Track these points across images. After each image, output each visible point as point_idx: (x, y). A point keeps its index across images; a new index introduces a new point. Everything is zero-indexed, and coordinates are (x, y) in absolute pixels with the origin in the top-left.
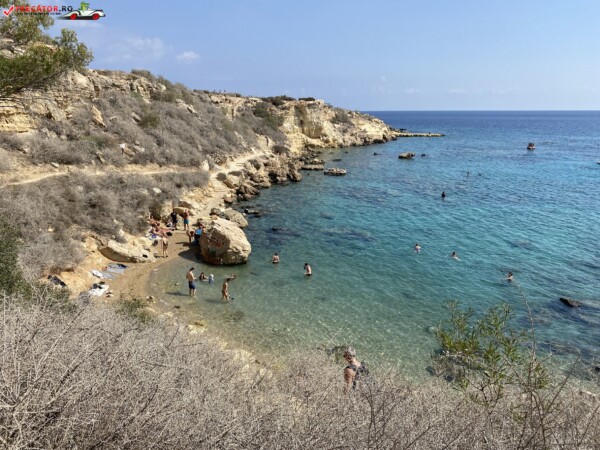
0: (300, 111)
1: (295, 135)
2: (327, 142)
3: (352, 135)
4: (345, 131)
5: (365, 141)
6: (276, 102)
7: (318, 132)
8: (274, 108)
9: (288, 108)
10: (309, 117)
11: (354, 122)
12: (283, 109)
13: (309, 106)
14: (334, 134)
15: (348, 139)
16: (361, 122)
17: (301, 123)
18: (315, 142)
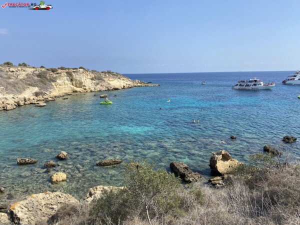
0: (69, 74)
1: (66, 86)
2: (85, 89)
3: (101, 86)
4: (98, 84)
5: (108, 89)
6: (53, 71)
7: (80, 85)
8: (52, 73)
9: (61, 73)
10: (74, 77)
11: (106, 79)
12: (58, 73)
13: (74, 72)
14: (91, 85)
15: (99, 88)
16: (110, 79)
17: (72, 80)
18: (78, 89)
